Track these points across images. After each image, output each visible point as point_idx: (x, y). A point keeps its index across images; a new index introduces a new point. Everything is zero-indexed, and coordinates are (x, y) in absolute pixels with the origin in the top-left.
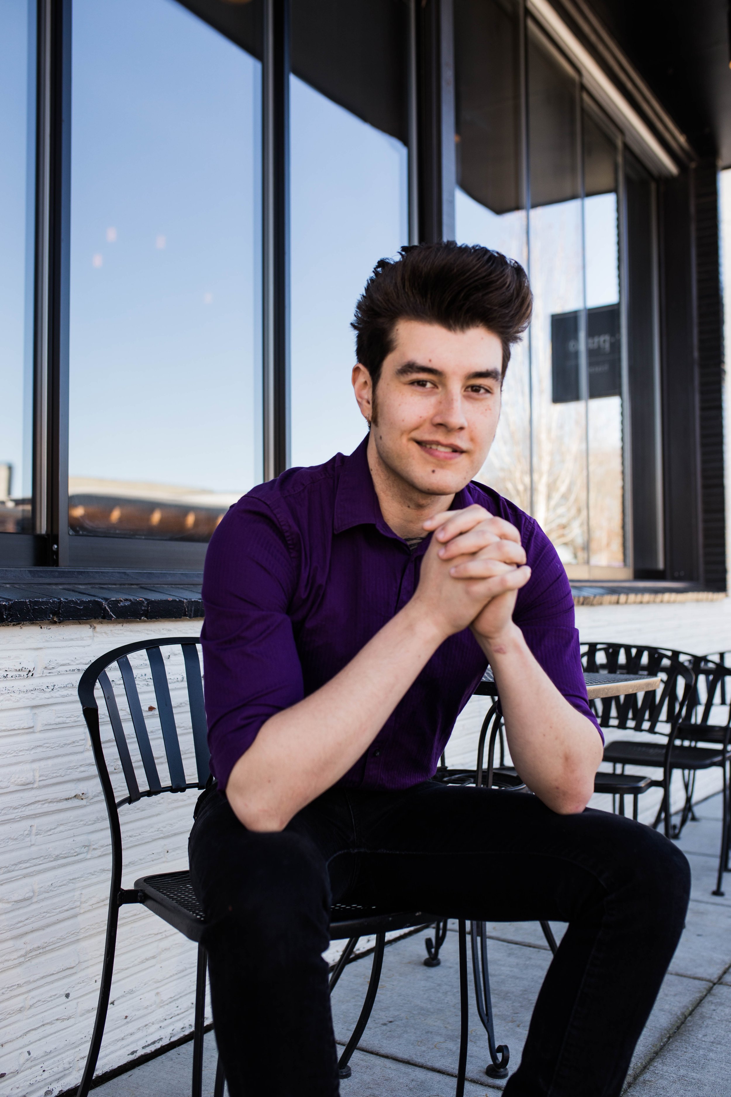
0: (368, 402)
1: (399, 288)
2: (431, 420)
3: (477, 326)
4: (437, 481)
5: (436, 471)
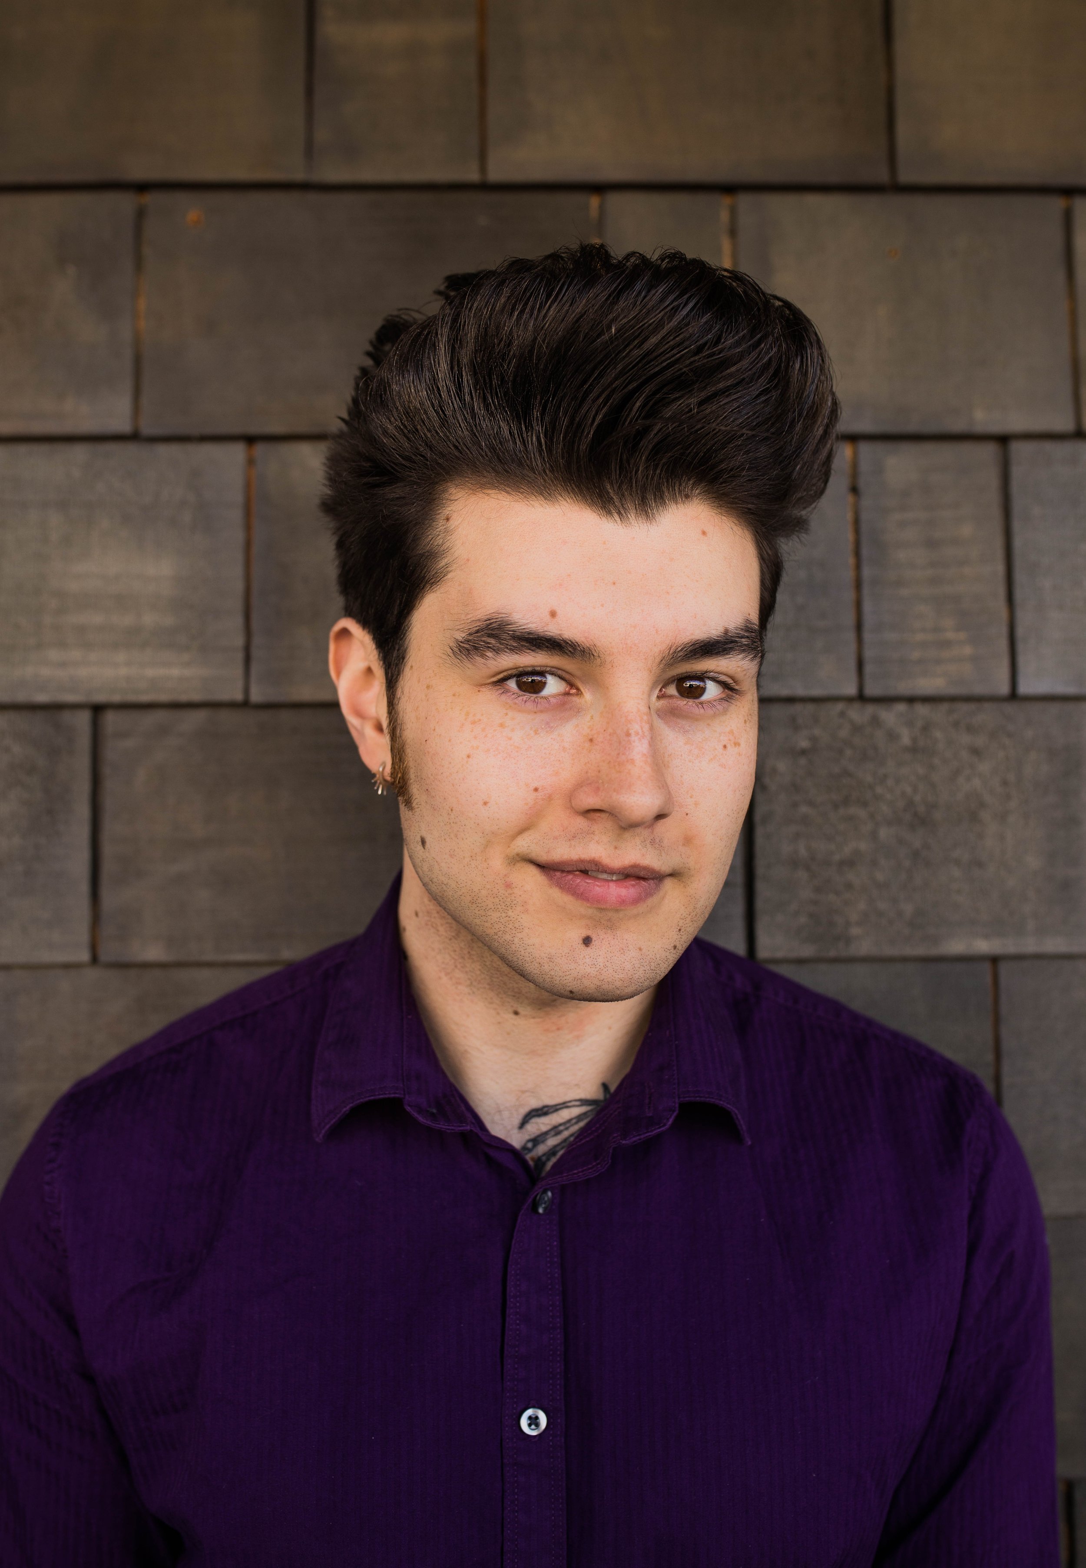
0: (379, 728)
1: (444, 395)
2: (570, 796)
3: (687, 497)
4: (597, 969)
5: (594, 938)
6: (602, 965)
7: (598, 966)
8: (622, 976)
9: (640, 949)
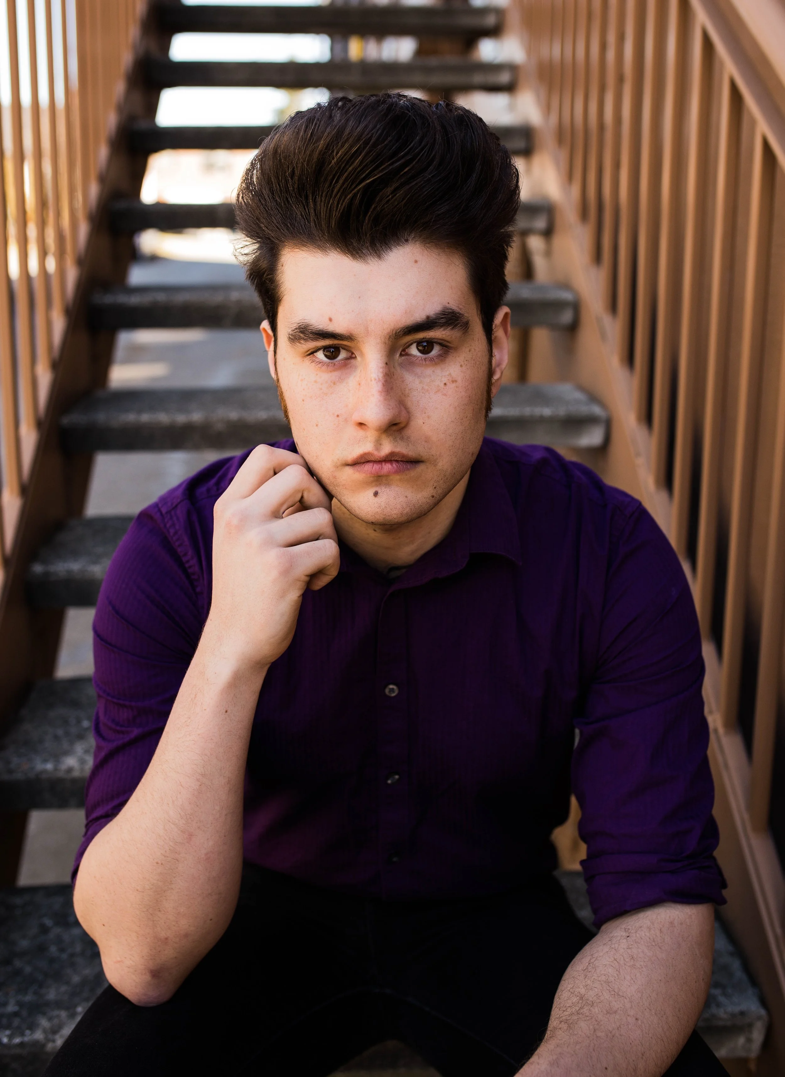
3: (407, 241)
4: (381, 509)
5: (379, 492)
6: (383, 506)
7: (381, 507)
8: (395, 512)
9: (406, 497)
